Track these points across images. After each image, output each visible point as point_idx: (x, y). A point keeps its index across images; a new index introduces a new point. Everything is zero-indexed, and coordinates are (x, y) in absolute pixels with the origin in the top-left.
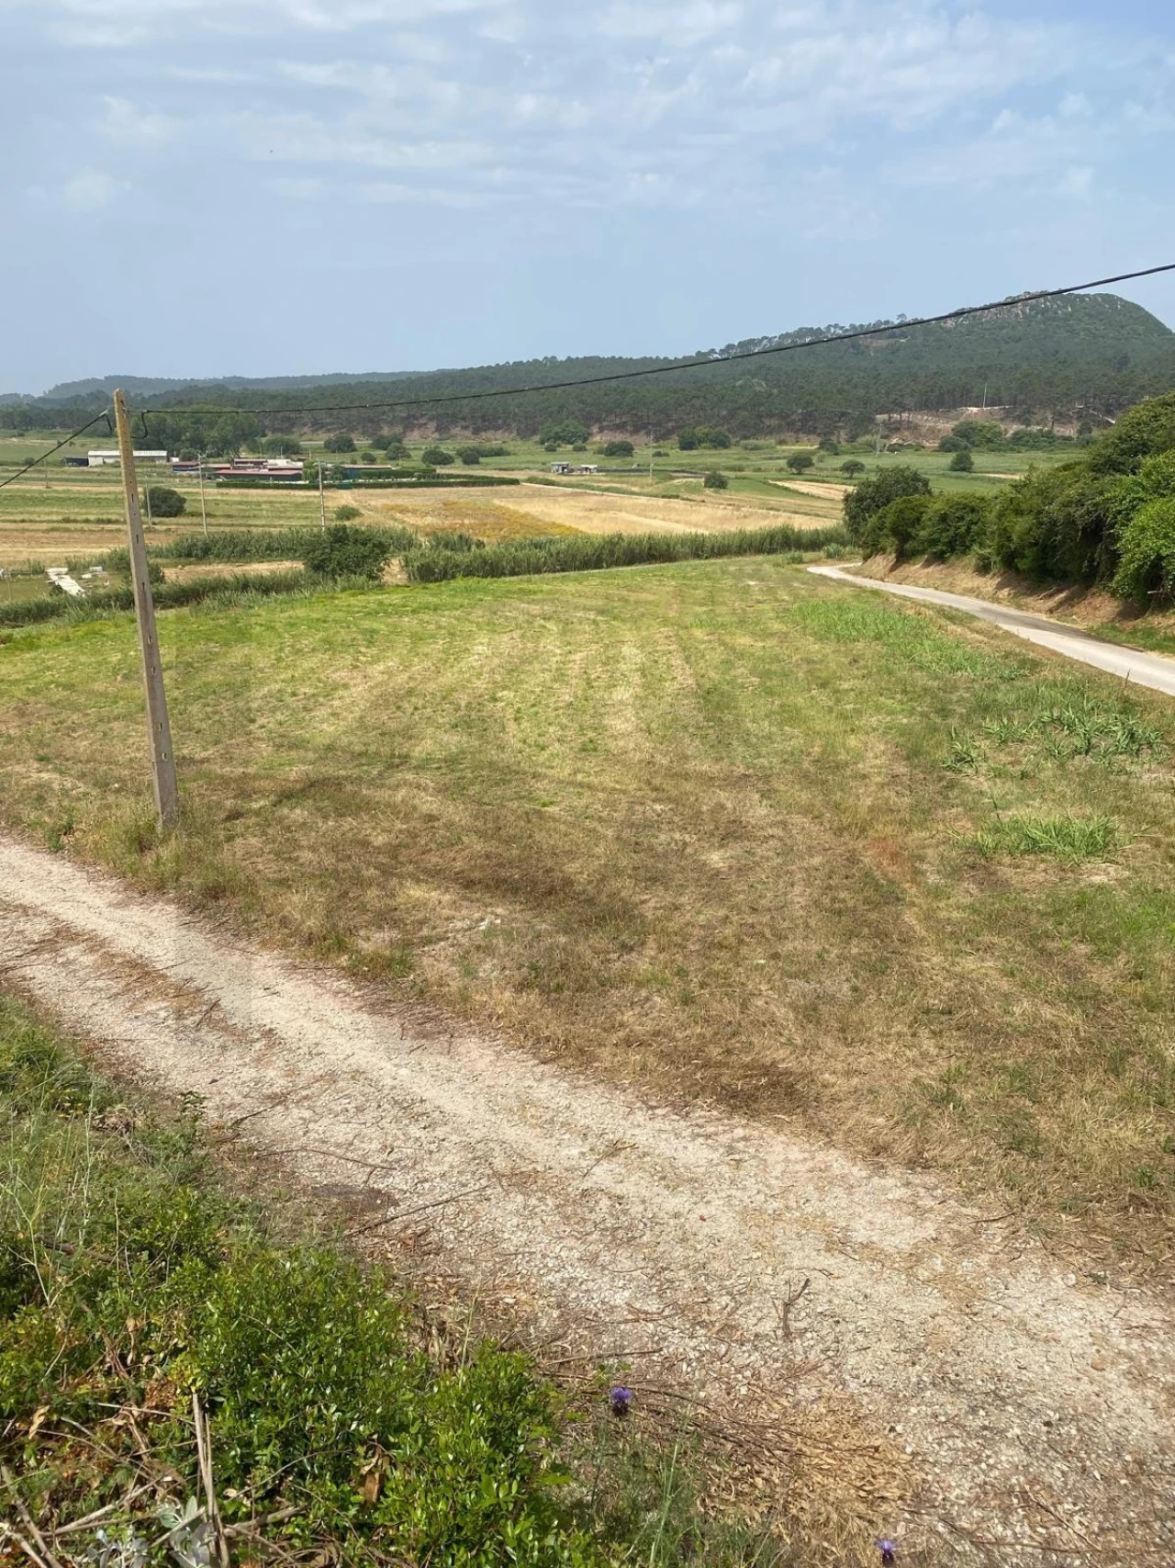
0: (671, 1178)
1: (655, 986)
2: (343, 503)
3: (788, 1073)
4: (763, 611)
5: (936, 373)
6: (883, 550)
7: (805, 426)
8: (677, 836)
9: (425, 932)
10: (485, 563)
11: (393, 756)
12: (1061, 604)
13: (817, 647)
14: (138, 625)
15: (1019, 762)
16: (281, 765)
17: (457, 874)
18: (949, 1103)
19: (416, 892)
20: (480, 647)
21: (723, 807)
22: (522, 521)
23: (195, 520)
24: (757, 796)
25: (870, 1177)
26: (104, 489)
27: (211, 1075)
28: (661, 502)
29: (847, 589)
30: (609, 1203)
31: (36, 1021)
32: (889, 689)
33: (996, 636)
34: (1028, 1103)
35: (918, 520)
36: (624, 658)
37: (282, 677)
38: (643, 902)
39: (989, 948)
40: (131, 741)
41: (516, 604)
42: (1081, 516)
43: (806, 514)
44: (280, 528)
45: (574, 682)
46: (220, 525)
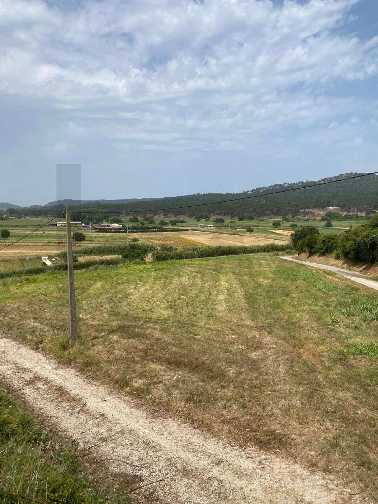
0: (240, 474)
1: (233, 401)
2: (134, 237)
3: (280, 434)
4: (266, 271)
5: (318, 197)
6: (305, 251)
7: (278, 213)
8: (240, 347)
9: (155, 380)
10: (177, 255)
11: (146, 318)
12: (364, 269)
13: (284, 282)
14: (69, 275)
15: (354, 323)
16: (110, 321)
17: (167, 359)
18: (337, 447)
19: (152, 366)
20: (175, 282)
21: (255, 337)
22: (189, 242)
23: (88, 242)
24: (267, 333)
25: (310, 476)
26: (61, 233)
27: (82, 430)
28: (233, 236)
29: (294, 264)
30: (217, 483)
31: (25, 409)
32: (309, 297)
33: (343, 280)
34: (366, 448)
35: (315, 242)
36: (221, 285)
37: (113, 291)
38: (229, 371)
39: (348, 389)
40: (63, 313)
41: (187, 268)
42: (369, 241)
43: (279, 240)
44: (114, 245)
45: (205, 293)
46: (96, 244)
